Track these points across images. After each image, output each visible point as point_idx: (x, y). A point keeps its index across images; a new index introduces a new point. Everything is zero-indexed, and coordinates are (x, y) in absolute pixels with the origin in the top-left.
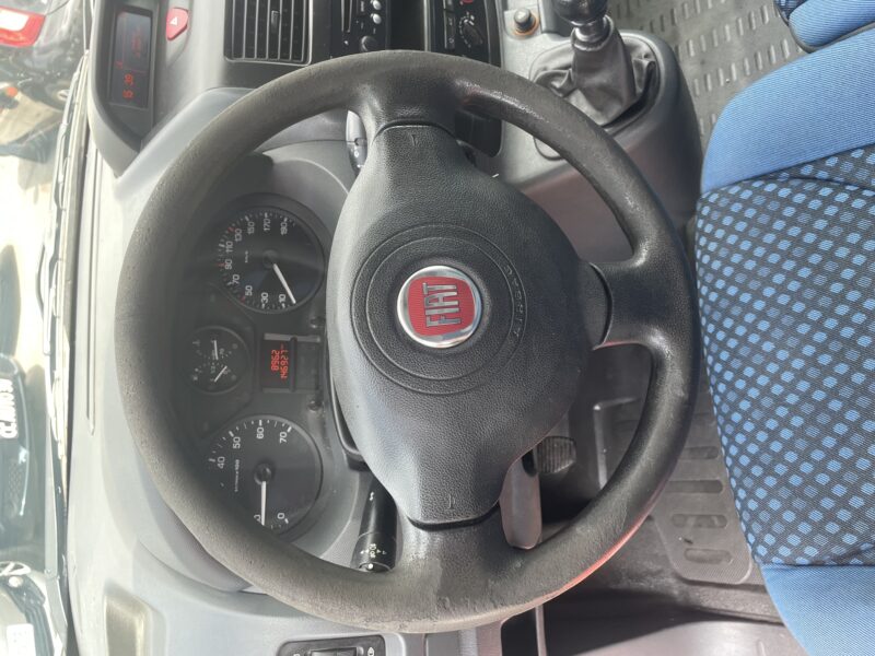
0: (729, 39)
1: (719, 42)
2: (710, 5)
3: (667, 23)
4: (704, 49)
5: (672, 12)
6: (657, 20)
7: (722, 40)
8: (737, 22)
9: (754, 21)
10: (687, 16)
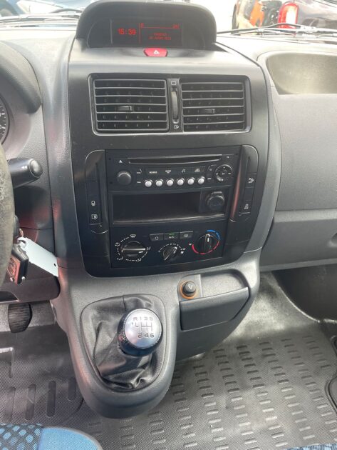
0: (240, 425)
1: (239, 418)
2: (264, 411)
3: (255, 382)
4: (235, 408)
5: (262, 385)
6: (258, 376)
7: (240, 421)
8: (251, 430)
9: (250, 442)
10: (259, 395)
